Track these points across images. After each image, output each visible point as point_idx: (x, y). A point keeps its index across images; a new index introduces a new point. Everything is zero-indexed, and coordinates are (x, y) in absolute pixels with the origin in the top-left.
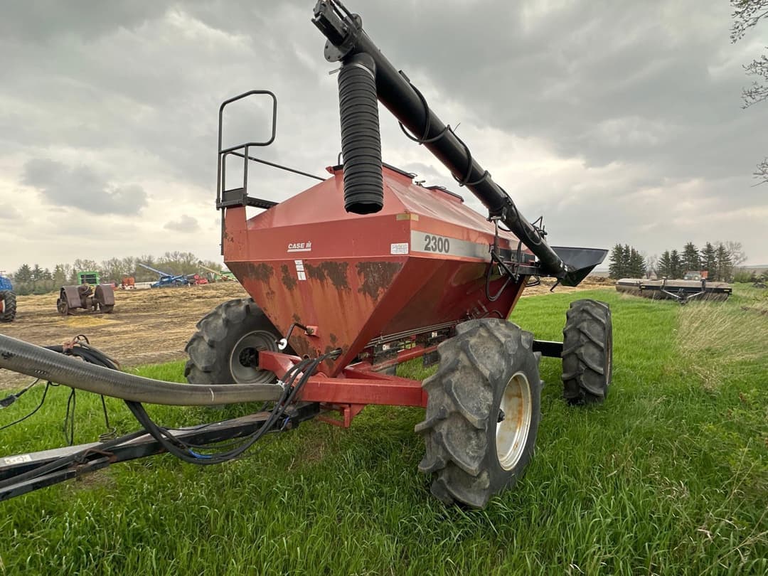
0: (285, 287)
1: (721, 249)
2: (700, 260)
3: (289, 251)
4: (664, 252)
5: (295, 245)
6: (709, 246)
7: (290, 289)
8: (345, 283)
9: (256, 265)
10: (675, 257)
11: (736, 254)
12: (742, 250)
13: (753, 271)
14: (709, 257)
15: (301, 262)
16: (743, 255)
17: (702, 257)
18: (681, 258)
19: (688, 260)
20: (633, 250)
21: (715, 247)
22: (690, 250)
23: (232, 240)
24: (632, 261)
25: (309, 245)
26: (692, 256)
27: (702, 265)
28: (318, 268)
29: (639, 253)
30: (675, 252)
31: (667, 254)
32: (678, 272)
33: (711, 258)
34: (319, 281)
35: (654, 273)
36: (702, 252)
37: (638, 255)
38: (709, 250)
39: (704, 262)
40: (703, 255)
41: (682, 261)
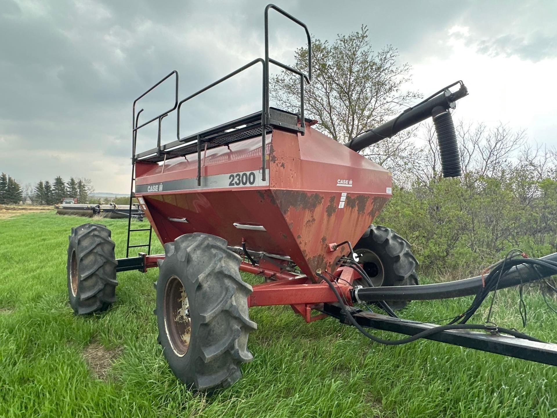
0: (326, 214)
1: (80, 183)
2: (67, 190)
3: (338, 185)
4: (38, 182)
5: (342, 181)
6: (72, 180)
7: (329, 215)
8: (364, 209)
9: (309, 195)
10: (48, 187)
11: (88, 186)
12: (92, 184)
13: (99, 198)
14: (72, 188)
15: (345, 194)
16: (92, 187)
17: (67, 188)
18: (53, 188)
19: (58, 189)
20: (10, 179)
21: (76, 181)
22: (59, 182)
23: (283, 165)
24: (9, 188)
25: (351, 182)
26: (61, 186)
27: (69, 193)
28: (354, 199)
29: (16, 181)
30: (47, 182)
31: (41, 184)
32: (51, 199)
33: (74, 189)
34: (351, 208)
35: (28, 199)
36: (68, 184)
37: (15, 183)
38: (72, 183)
39: (70, 192)
40: (69, 186)
41: (54, 190)
